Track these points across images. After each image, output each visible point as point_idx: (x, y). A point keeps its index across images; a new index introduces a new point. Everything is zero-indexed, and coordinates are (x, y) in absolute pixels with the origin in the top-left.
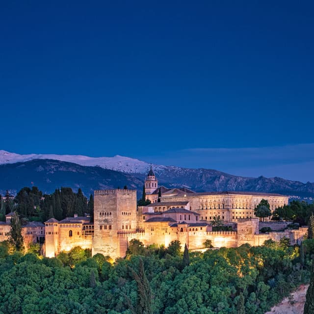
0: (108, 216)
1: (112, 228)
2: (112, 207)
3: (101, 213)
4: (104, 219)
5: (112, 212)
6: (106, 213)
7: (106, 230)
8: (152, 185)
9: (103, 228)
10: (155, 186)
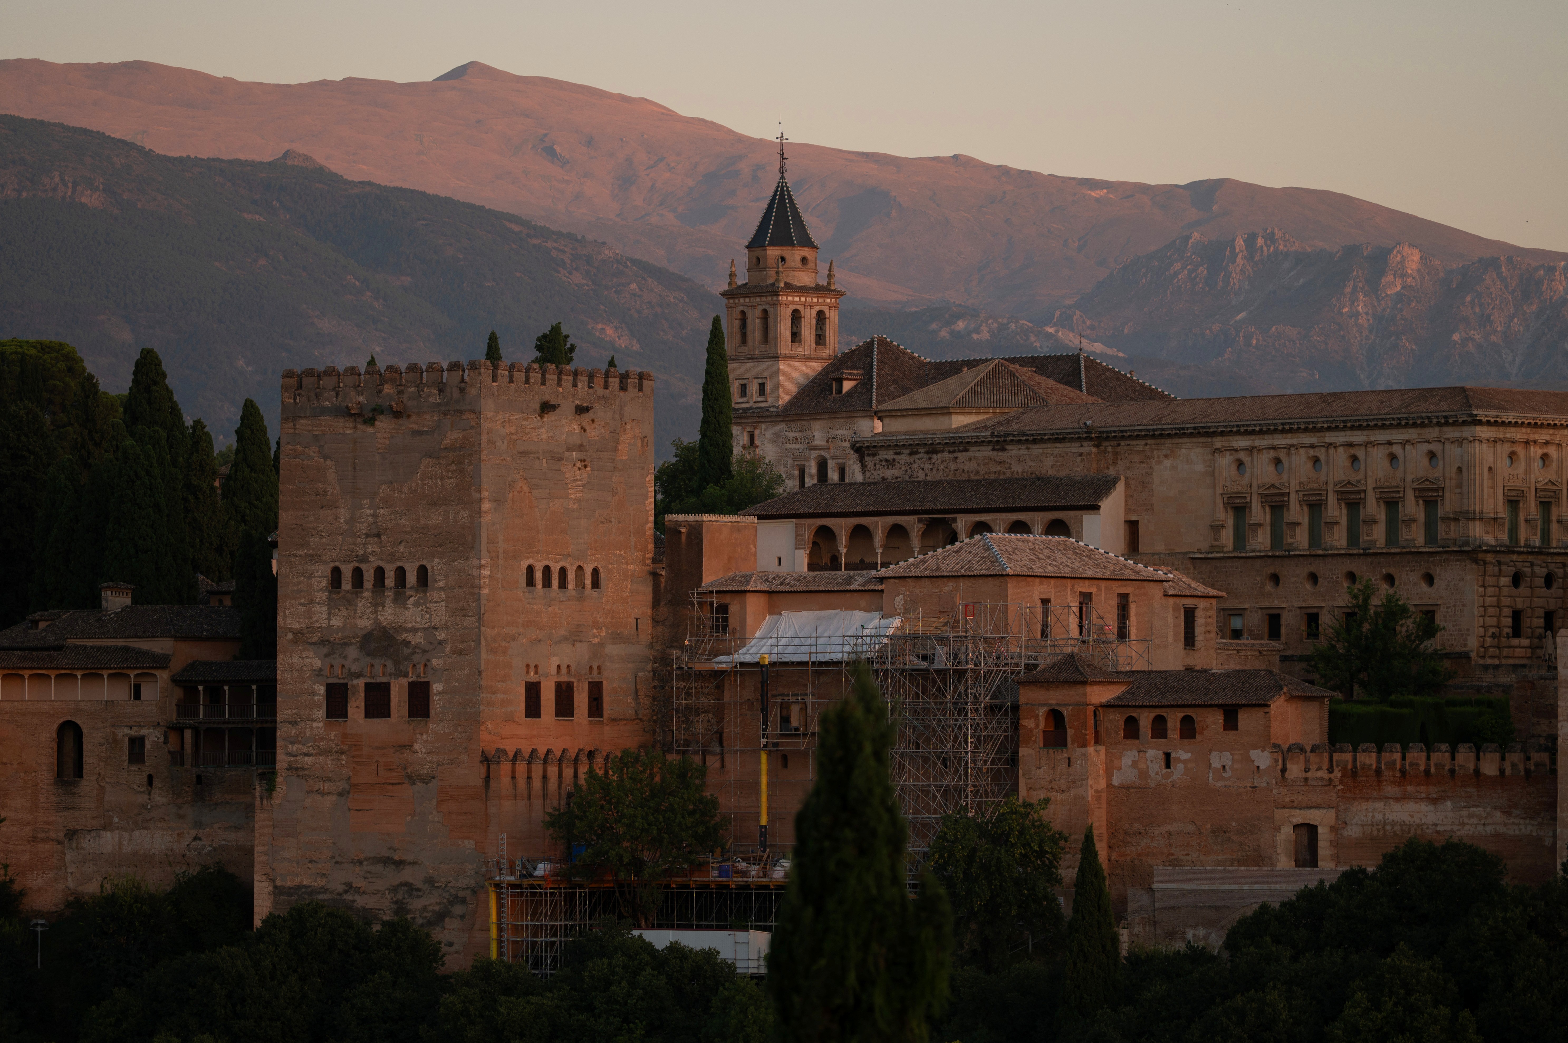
0: (400, 598)
1: (437, 703)
2: (435, 518)
3: (336, 572)
4: (365, 624)
5: (436, 566)
6: (380, 573)
7: (379, 726)
8: (784, 326)
9: (356, 706)
10: (820, 339)
